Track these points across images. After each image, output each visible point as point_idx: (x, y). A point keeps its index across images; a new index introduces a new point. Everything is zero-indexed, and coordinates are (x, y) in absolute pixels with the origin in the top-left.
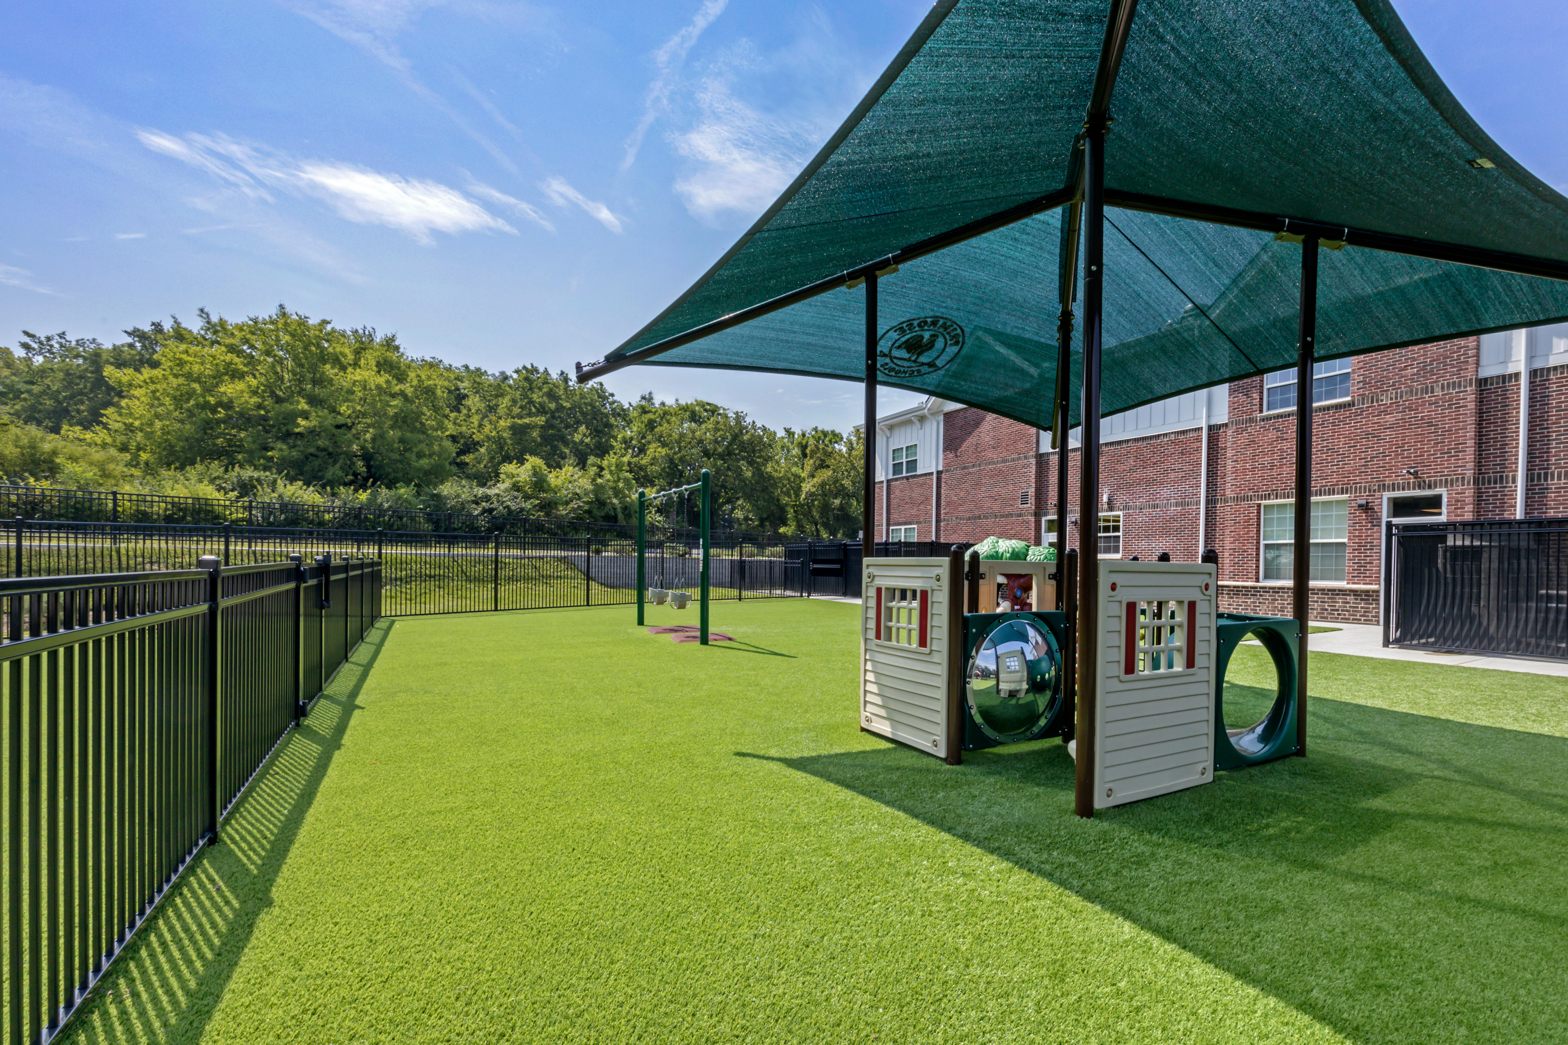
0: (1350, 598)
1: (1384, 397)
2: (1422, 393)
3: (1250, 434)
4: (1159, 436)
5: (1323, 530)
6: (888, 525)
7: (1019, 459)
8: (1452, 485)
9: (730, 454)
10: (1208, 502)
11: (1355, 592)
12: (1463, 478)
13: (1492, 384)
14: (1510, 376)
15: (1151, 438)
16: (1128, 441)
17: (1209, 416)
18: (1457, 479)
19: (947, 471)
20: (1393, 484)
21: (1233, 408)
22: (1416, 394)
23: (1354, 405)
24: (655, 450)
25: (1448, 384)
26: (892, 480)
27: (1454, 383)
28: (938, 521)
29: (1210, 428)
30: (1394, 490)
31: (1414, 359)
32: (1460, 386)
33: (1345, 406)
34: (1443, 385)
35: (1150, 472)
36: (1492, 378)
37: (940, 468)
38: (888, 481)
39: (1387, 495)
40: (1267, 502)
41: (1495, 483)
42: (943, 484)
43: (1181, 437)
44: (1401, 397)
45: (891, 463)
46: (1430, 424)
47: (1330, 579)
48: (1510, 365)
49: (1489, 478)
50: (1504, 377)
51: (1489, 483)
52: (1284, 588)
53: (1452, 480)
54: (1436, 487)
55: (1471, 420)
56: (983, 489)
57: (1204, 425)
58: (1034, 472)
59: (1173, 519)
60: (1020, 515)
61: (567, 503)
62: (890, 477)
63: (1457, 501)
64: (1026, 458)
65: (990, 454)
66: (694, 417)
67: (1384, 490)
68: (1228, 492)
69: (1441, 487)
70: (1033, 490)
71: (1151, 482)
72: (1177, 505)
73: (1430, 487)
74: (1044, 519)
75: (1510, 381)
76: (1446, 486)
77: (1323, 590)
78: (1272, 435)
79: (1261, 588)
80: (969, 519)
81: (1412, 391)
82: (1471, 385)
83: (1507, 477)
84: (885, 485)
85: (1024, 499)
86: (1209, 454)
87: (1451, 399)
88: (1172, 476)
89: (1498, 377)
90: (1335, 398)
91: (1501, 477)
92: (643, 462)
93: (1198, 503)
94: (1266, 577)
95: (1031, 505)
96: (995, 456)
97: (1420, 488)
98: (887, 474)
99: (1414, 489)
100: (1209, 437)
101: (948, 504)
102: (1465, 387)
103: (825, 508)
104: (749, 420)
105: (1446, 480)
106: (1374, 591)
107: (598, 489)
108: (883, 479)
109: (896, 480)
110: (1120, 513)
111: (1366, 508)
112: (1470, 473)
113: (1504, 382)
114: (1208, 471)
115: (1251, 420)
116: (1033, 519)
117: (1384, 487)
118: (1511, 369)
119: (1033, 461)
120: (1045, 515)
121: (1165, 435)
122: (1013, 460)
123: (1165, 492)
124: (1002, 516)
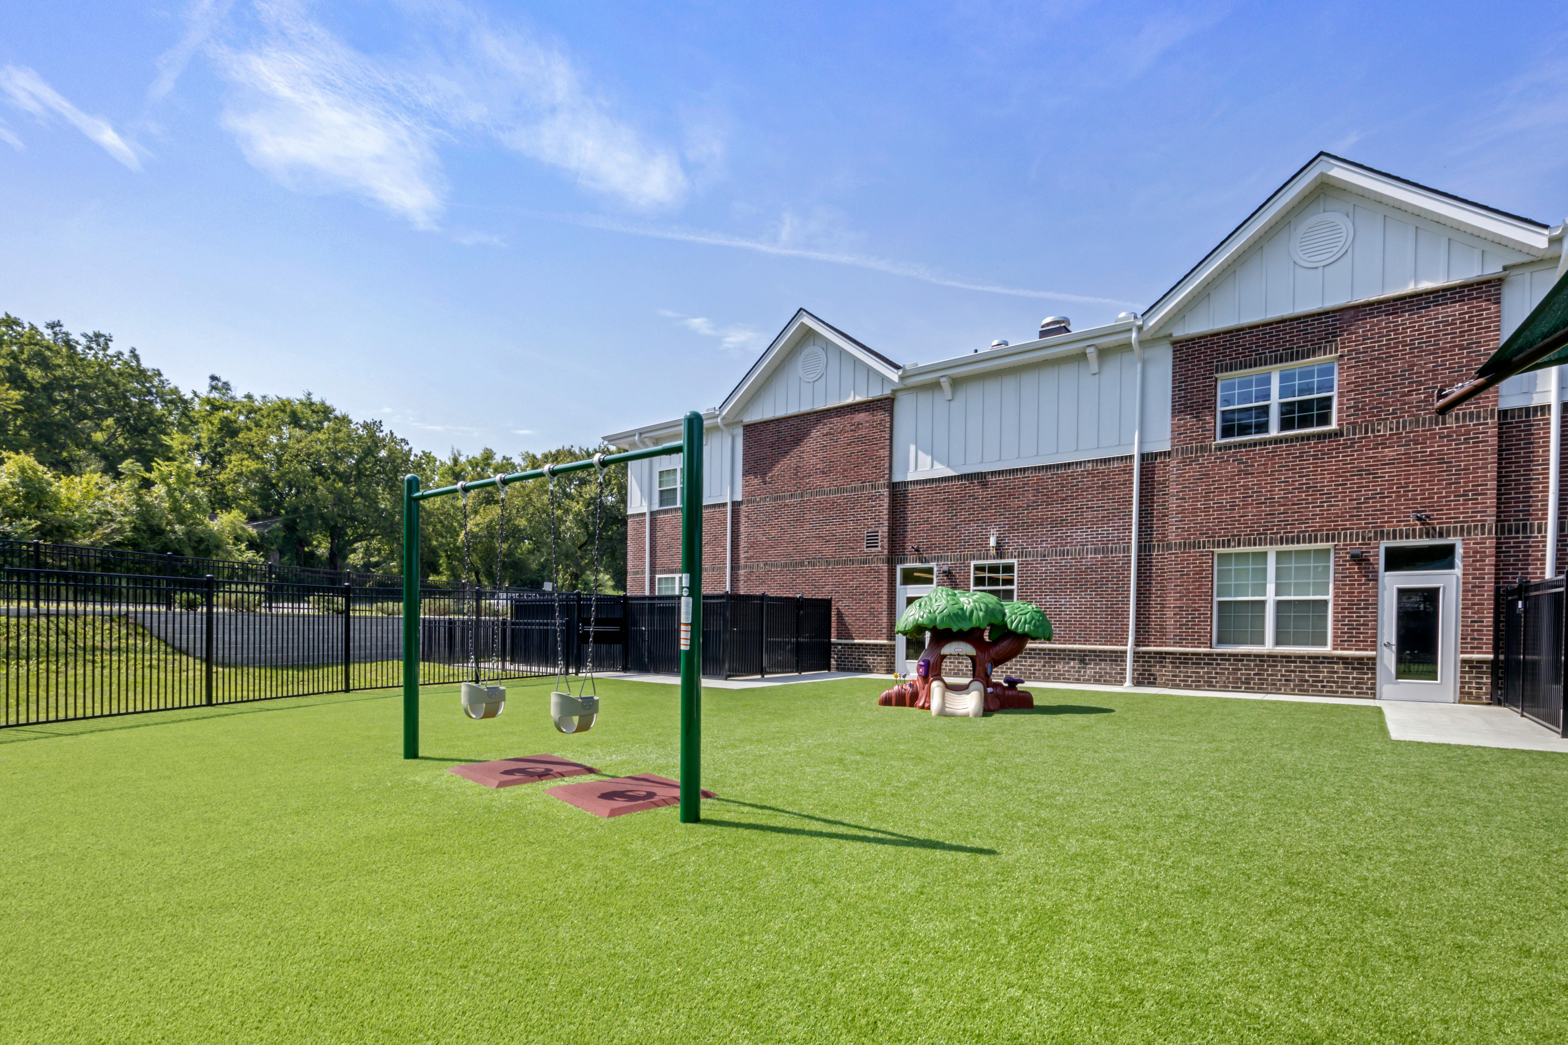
0: (1339, 667)
1: (1381, 427)
2: (1431, 423)
3: (1202, 466)
4: (1069, 465)
5: (1296, 584)
6: (653, 572)
7: (863, 488)
8: (1469, 533)
9: (360, 474)
10: (1140, 549)
11: (1344, 660)
12: (1483, 526)
13: (1513, 417)
14: (1535, 409)
15: (1058, 466)
16: (1024, 470)
17: (1141, 442)
18: (1476, 527)
19: (749, 502)
20: (1394, 531)
21: (1177, 433)
22: (1424, 425)
23: (1342, 435)
24: (236, 463)
25: (1464, 414)
26: (658, 512)
27: (1471, 413)
28: (735, 568)
29: (1143, 457)
30: (1395, 538)
31: (1420, 383)
32: (1478, 418)
33: (1330, 436)
34: (1457, 415)
35: (1057, 510)
36: (1513, 410)
37: (738, 497)
38: (652, 513)
39: (1384, 544)
40: (1226, 550)
41: (1517, 532)
42: (743, 520)
43: (1101, 467)
44: (1404, 427)
45: (656, 489)
46: (1441, 461)
47: (1306, 644)
48: (1535, 396)
49: (1510, 526)
50: (1528, 409)
51: (1510, 532)
52: (1249, 655)
53: (1469, 528)
54: (1448, 535)
55: (1493, 458)
56: (807, 526)
57: (1136, 453)
58: (886, 506)
59: (1091, 569)
60: (865, 562)
61: (93, 528)
62: (656, 507)
63: (1476, 552)
64: (873, 487)
65: (817, 481)
66: (295, 420)
67: (1382, 538)
68: (1172, 537)
69: (1455, 535)
70: (885, 529)
71: (1059, 522)
72: (1096, 551)
73: (1441, 535)
74: (899, 568)
75: (1535, 415)
76: (1462, 535)
77: (1303, 657)
78: (1232, 468)
79: (1218, 655)
80: (786, 565)
81: (1417, 421)
82: (1492, 417)
83: (1532, 525)
84: (648, 518)
85: (872, 541)
86: (1141, 489)
87: (1467, 433)
88: (1089, 515)
89: (1520, 409)
90: (1312, 426)
91: (1525, 526)
92: (222, 477)
93: (1128, 549)
94: (1220, 642)
95: (882, 547)
96: (826, 484)
97: (1428, 536)
98: (650, 504)
99: (1421, 537)
100: (1142, 468)
101: (752, 546)
102: (1485, 418)
103: (489, 554)
104: (386, 429)
105: (1462, 528)
106: (1369, 658)
107: (146, 512)
108: (645, 509)
109: (666, 512)
110: (1015, 561)
111: (1359, 559)
112: (1491, 520)
113: (1528, 416)
114: (1140, 511)
115: (1203, 449)
116: (885, 567)
117: (1382, 535)
118: (1536, 401)
119: (885, 492)
120: (902, 561)
121: (1077, 464)
122: (855, 489)
123: (1079, 535)
124: (838, 563)
